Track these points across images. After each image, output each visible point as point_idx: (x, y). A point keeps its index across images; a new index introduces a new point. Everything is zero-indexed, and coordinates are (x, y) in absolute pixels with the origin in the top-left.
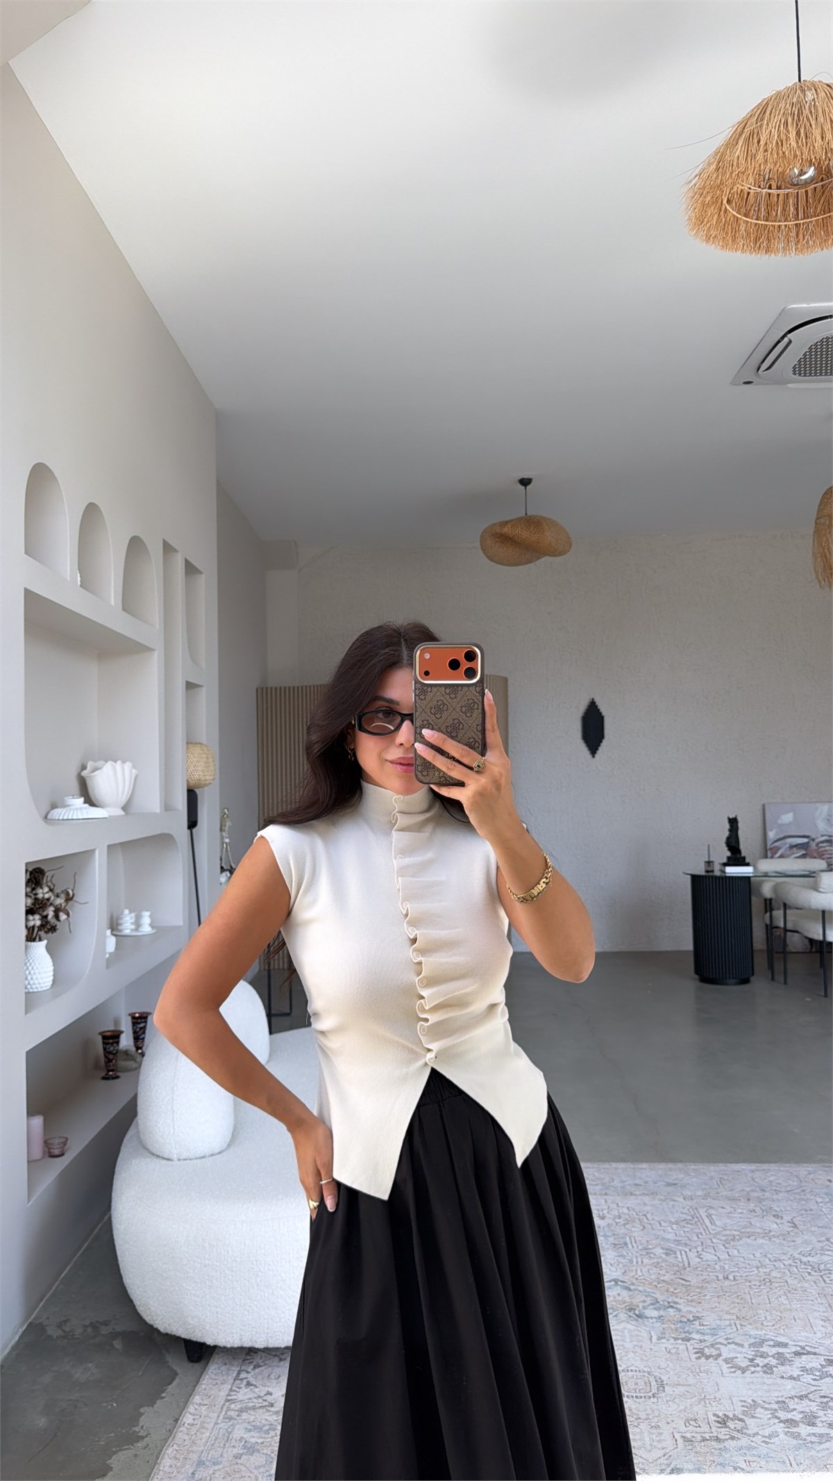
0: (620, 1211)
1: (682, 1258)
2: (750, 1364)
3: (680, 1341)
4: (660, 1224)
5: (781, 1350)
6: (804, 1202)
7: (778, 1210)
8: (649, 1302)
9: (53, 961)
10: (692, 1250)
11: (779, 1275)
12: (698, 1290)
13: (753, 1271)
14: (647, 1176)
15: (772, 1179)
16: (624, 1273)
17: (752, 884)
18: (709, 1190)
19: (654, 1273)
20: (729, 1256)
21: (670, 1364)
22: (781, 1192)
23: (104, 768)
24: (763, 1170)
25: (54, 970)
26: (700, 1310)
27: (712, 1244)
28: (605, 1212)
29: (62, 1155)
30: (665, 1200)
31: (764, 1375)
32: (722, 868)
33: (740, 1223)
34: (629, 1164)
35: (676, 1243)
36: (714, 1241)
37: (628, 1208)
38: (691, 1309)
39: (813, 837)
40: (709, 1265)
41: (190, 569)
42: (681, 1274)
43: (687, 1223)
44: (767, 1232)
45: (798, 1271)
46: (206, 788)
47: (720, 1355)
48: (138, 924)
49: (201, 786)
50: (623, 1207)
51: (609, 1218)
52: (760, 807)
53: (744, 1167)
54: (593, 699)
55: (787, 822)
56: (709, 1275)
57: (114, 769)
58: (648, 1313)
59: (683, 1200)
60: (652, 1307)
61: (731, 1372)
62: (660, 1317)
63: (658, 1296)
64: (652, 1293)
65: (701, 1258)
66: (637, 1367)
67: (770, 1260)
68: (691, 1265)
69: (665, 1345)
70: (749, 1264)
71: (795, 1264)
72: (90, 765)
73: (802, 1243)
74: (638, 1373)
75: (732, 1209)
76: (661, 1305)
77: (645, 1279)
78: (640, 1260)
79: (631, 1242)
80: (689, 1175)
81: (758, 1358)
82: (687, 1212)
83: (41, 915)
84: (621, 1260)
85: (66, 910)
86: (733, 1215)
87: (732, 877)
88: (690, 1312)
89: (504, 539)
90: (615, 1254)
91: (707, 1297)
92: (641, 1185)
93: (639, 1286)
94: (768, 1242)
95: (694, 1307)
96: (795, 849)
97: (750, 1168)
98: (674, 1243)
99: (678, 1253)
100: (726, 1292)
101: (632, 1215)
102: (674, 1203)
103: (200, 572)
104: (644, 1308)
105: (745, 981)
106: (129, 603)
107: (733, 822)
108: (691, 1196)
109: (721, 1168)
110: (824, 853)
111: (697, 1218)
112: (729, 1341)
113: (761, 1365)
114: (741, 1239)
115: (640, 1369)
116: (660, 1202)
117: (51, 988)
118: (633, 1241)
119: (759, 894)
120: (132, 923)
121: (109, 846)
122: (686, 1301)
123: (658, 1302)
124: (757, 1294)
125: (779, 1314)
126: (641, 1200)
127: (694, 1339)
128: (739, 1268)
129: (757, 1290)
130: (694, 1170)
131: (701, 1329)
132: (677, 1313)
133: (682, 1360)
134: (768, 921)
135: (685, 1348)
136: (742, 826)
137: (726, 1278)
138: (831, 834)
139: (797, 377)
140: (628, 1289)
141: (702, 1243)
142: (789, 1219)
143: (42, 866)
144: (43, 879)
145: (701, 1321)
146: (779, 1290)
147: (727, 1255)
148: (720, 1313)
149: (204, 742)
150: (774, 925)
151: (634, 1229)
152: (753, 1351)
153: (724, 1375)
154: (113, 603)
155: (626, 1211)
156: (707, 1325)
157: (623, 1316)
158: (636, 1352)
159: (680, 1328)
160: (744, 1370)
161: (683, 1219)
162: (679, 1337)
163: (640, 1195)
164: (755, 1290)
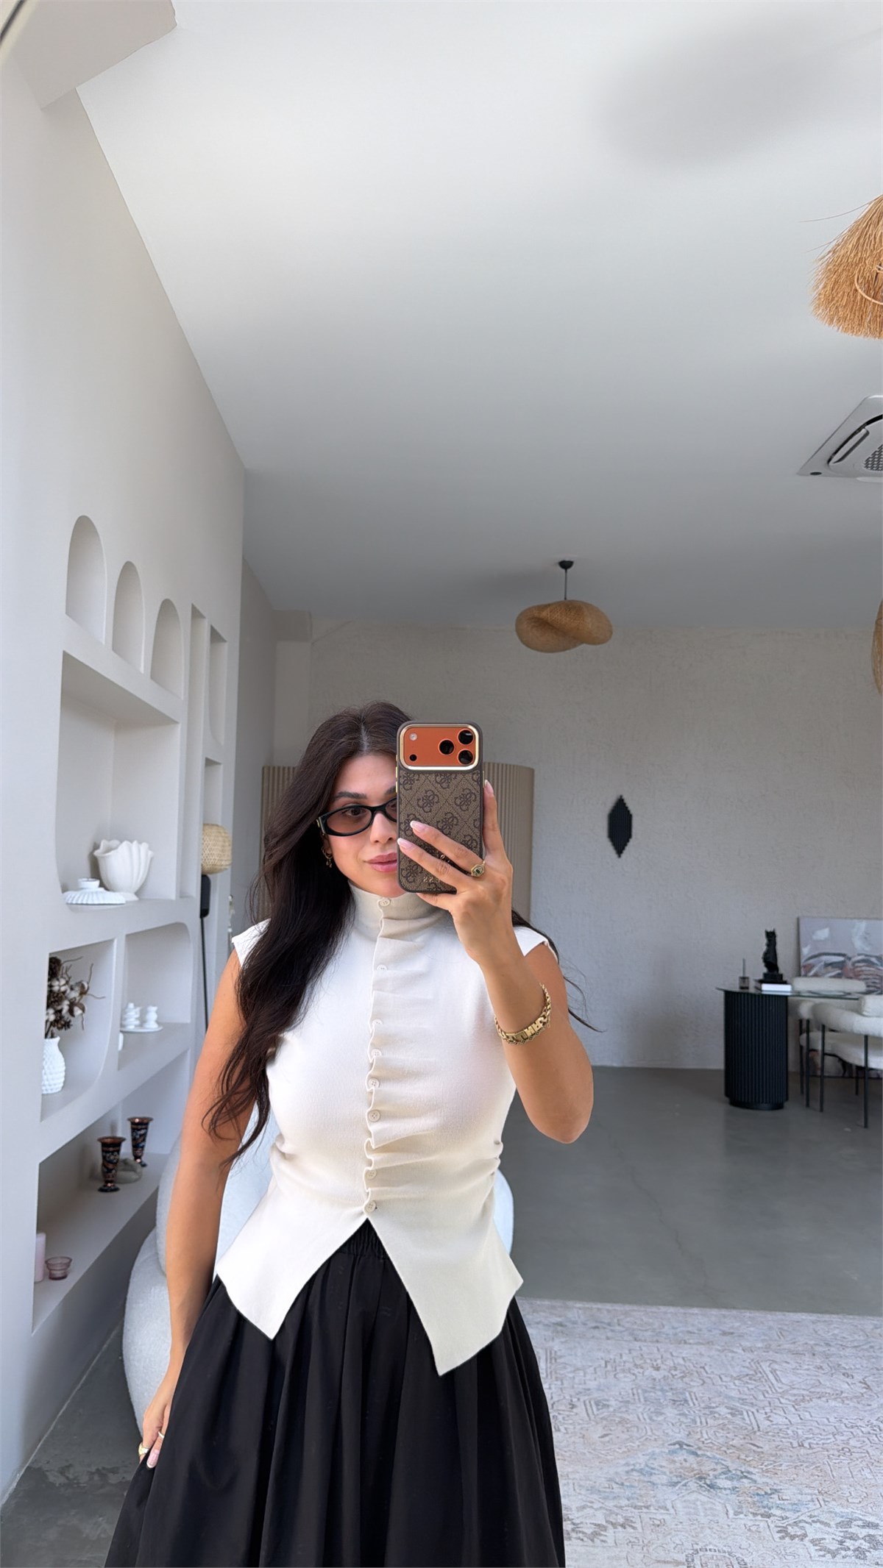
0: (676, 1362)
1: (750, 1420)
2: (840, 1546)
3: (759, 1518)
4: (721, 1378)
5: (872, 1532)
6: (874, 1360)
7: (847, 1367)
8: (719, 1471)
9: (65, 1061)
10: (760, 1411)
11: (858, 1445)
12: (773, 1459)
13: (829, 1439)
14: (700, 1323)
15: (836, 1332)
16: (688, 1435)
17: (789, 1005)
18: (770, 1342)
19: (722, 1436)
20: (801, 1419)
21: (753, 1544)
22: (847, 1347)
23: (120, 848)
24: (825, 1321)
25: (66, 1071)
26: (777, 1482)
27: (780, 1405)
28: (659, 1362)
29: (64, 1277)
30: (723, 1351)
31: (857, 1560)
32: (758, 985)
33: (808, 1382)
34: (679, 1308)
35: (741, 1401)
36: (782, 1401)
37: (683, 1358)
38: (768, 1480)
39: (849, 955)
40: (780, 1430)
41: (215, 637)
42: (751, 1439)
43: (750, 1379)
44: (840, 1393)
45: (879, 1440)
46: (219, 875)
47: (805, 1535)
48: (143, 1021)
49: (214, 871)
50: (677, 1357)
51: (665, 1369)
52: (795, 921)
53: (804, 1317)
54: (621, 796)
55: (822, 939)
56: (781, 1441)
57: (130, 850)
58: (722, 1482)
59: (742, 1352)
60: (724, 1476)
61: (820, 1556)
62: (734, 1488)
63: (729, 1463)
64: (722, 1459)
65: (771, 1421)
66: (716, 1546)
67: (846, 1426)
68: (761, 1430)
69: (743, 1522)
70: (824, 1430)
71: (875, 1432)
72: (103, 844)
73: (878, 1408)
74: (717, 1553)
75: (797, 1365)
76: (734, 1474)
77: (711, 1443)
78: (703, 1420)
79: (692, 1399)
80: (745, 1323)
81: (848, 1540)
82: (748, 1365)
83: (54, 1009)
84: (683, 1419)
85: (82, 1005)
86: (799, 1371)
87: (769, 995)
88: (767, 1484)
89: (543, 624)
90: (676, 1412)
91: (783, 1467)
92: (694, 1333)
93: (707, 1451)
94: (841, 1405)
95: (771, 1478)
96: (830, 968)
97: (811, 1318)
98: (738, 1402)
99: (745, 1413)
100: (803, 1462)
101: (689, 1366)
102: (733, 1355)
103: (225, 641)
104: (716, 1477)
105: (779, 1106)
106: (157, 673)
107: (771, 936)
108: (750, 1347)
109: (779, 1317)
110: (861, 973)
111: (761, 1373)
112: (813, 1519)
113: (852, 1548)
114: (811, 1400)
115: (720, 1549)
116: (718, 1353)
117: (62, 1090)
118: (694, 1397)
119: (797, 1013)
120: (137, 1019)
121: (128, 936)
122: (761, 1471)
123: (730, 1471)
124: (837, 1465)
125: (865, 1490)
126: (697, 1350)
127: (774, 1515)
128: (813, 1434)
129: (837, 1461)
130: (750, 1317)
131: (781, 1504)
132: (751, 1485)
133: (764, 1539)
134: (804, 1043)
135: (766, 1526)
136: (778, 940)
137: (801, 1445)
138: (868, 954)
139: (869, 470)
140: (695, 1454)
141: (770, 1403)
142: (860, 1378)
143: (59, 957)
144: (59, 970)
145: (780, 1494)
146: (861, 1462)
147: (798, 1418)
148: (800, 1487)
149: (220, 824)
150: (811, 1048)
151: (692, 1383)
152: (841, 1532)
153: (813, 1559)
154: (142, 670)
155: (682, 1362)
156: (787, 1500)
157: (693, 1485)
158: (713, 1528)
159: (757, 1501)
160: (834, 1554)
161: (745, 1374)
162: (758, 1512)
163: (694, 1344)
164: (834, 1461)
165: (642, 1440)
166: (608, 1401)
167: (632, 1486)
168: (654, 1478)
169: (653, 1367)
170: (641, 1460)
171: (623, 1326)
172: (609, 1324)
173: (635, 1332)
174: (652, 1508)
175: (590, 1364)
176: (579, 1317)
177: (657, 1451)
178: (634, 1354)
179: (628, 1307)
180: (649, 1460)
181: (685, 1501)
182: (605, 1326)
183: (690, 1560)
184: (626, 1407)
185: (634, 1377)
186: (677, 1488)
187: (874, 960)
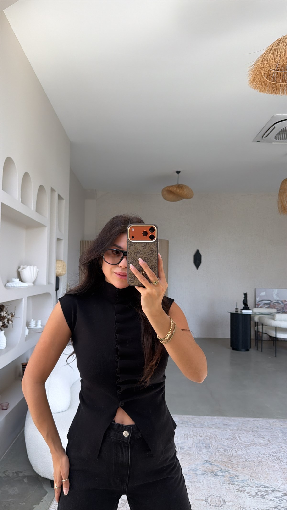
0: (207, 434)
1: (230, 453)
2: (256, 494)
3: (230, 485)
4: (222, 439)
5: (267, 489)
6: (272, 433)
7: (263, 435)
8: (218, 470)
9: (6, 338)
10: (234, 450)
11: (265, 460)
12: (237, 465)
13: (256, 459)
14: (216, 421)
15: (261, 424)
16: (209, 458)
17: (251, 317)
18: (239, 427)
19: (220, 458)
21: (227, 494)
22: (264, 429)
23: (27, 268)
24: (257, 420)
25: (7, 342)
26: (237, 473)
27: (241, 448)
28: (202, 434)
29: (7, 409)
30: (223, 430)
31: (261, 499)
32: (241, 311)
33: (250, 440)
35: (228, 447)
36: (241, 446)
37: (210, 433)
38: (234, 473)
39: (272, 300)
40: (240, 456)
41: (60, 198)
42: (230, 459)
43: (232, 439)
44: (260, 443)
45: (272, 459)
46: (62, 276)
47: (245, 491)
48: (36, 325)
49: (60, 275)
50: (208, 432)
51: (204, 437)
52: (254, 290)
53: (251, 419)
54: (198, 250)
55: (263, 295)
56: (240, 460)
57: (30, 269)
58: (219, 473)
59: (229, 431)
60: (220, 471)
61: (249, 497)
62: (223, 475)
63: (222, 467)
64: (220, 466)
65: (237, 453)
66: (215, 494)
67: (261, 455)
68: (233, 456)
69: (225, 486)
70: (254, 456)
71: (270, 456)
72: (22, 267)
73: (272, 448)
74: (216, 497)
75: (247, 435)
77: (217, 460)
78: (215, 453)
79: (212, 446)
80: (231, 421)
81: (259, 492)
82: (231, 435)
83: (2, 322)
84: (208, 453)
85: (12, 320)
86: (247, 437)
87: (245, 314)
89: (170, 192)
90: (206, 450)
91: (240, 468)
92: (214, 425)
93: (215, 463)
94: (260, 447)
96: (265, 305)
97: (253, 419)
99: (229, 451)
100: (246, 466)
101: (212, 435)
102: (226, 431)
103: (63, 199)
104: (217, 472)
105: (248, 350)
106: (38, 209)
107: (246, 295)
108: (232, 429)
109: (242, 419)
110: (275, 306)
111: (235, 437)
112: (248, 485)
113: (260, 495)
114: (251, 446)
115: (217, 495)
116: (221, 431)
117: (5, 348)
119: (254, 320)
120: (34, 324)
121: (28, 297)
122: (232, 470)
123: (222, 470)
124: (257, 467)
125: (266, 475)
126: (215, 430)
127: (235, 484)
128: (250, 457)
129: (257, 466)
130: (233, 419)
131: (238, 481)
132: (229, 474)
133: (232, 492)
134: (256, 329)
135: (232, 488)
136: (248, 296)
137: (246, 461)
138: (278, 300)
139: (276, 140)
140: (211, 464)
141: (237, 447)
142: (267, 439)
143: (4, 304)
144: (4, 308)
145: (238, 477)
146: (265, 466)
147: (246, 452)
148: (245, 475)
149: (62, 260)
150: (258, 331)
151: (212, 441)
152: (257, 489)
153: (247, 498)
154: (32, 208)
155: (209, 434)
156: (240, 479)
157: (210, 475)
158: (215, 489)
159: (230, 480)
160: (254, 497)
161: (230, 438)
162: (230, 483)
163: (214, 428)
164: (256, 466)
165: (194, 460)
166: (184, 447)
167: (189, 475)
168: (197, 472)
169: (200, 436)
170: (193, 466)
171: (191, 423)
172: (187, 422)
173: (195, 425)
174: (196, 482)
175: (179, 435)
176: (177, 420)
177: (199, 463)
178: (194, 432)
179: (193, 416)
180: (196, 466)
181: (207, 480)
182: (185, 422)
183: (206, 499)
184: (190, 449)
185: (193, 439)
186: (204, 475)
187: (280, 302)
